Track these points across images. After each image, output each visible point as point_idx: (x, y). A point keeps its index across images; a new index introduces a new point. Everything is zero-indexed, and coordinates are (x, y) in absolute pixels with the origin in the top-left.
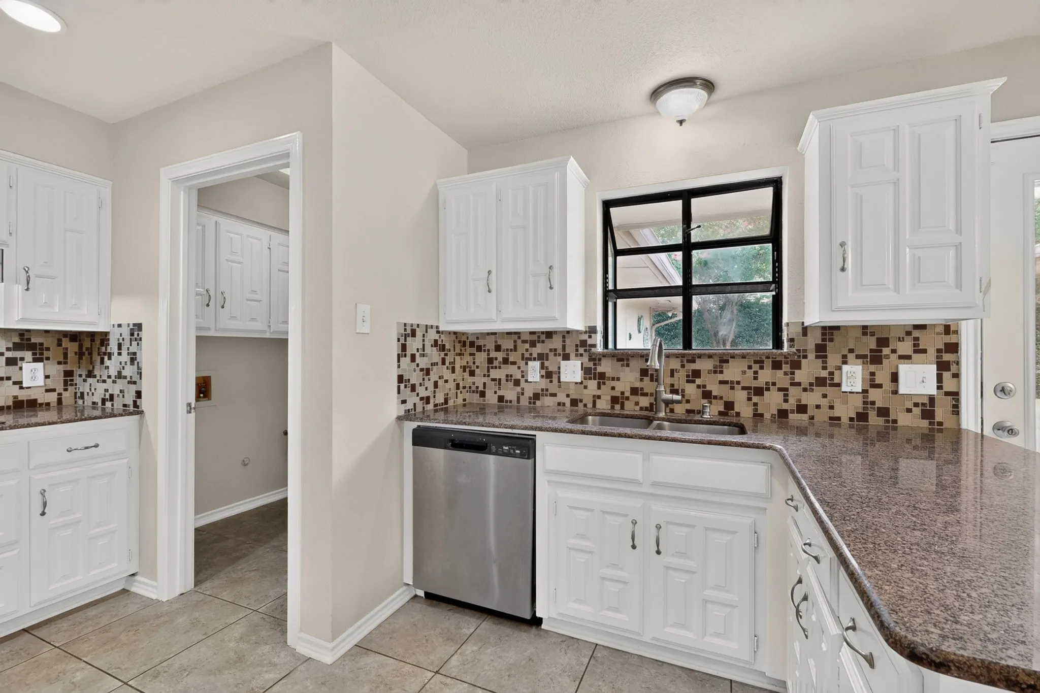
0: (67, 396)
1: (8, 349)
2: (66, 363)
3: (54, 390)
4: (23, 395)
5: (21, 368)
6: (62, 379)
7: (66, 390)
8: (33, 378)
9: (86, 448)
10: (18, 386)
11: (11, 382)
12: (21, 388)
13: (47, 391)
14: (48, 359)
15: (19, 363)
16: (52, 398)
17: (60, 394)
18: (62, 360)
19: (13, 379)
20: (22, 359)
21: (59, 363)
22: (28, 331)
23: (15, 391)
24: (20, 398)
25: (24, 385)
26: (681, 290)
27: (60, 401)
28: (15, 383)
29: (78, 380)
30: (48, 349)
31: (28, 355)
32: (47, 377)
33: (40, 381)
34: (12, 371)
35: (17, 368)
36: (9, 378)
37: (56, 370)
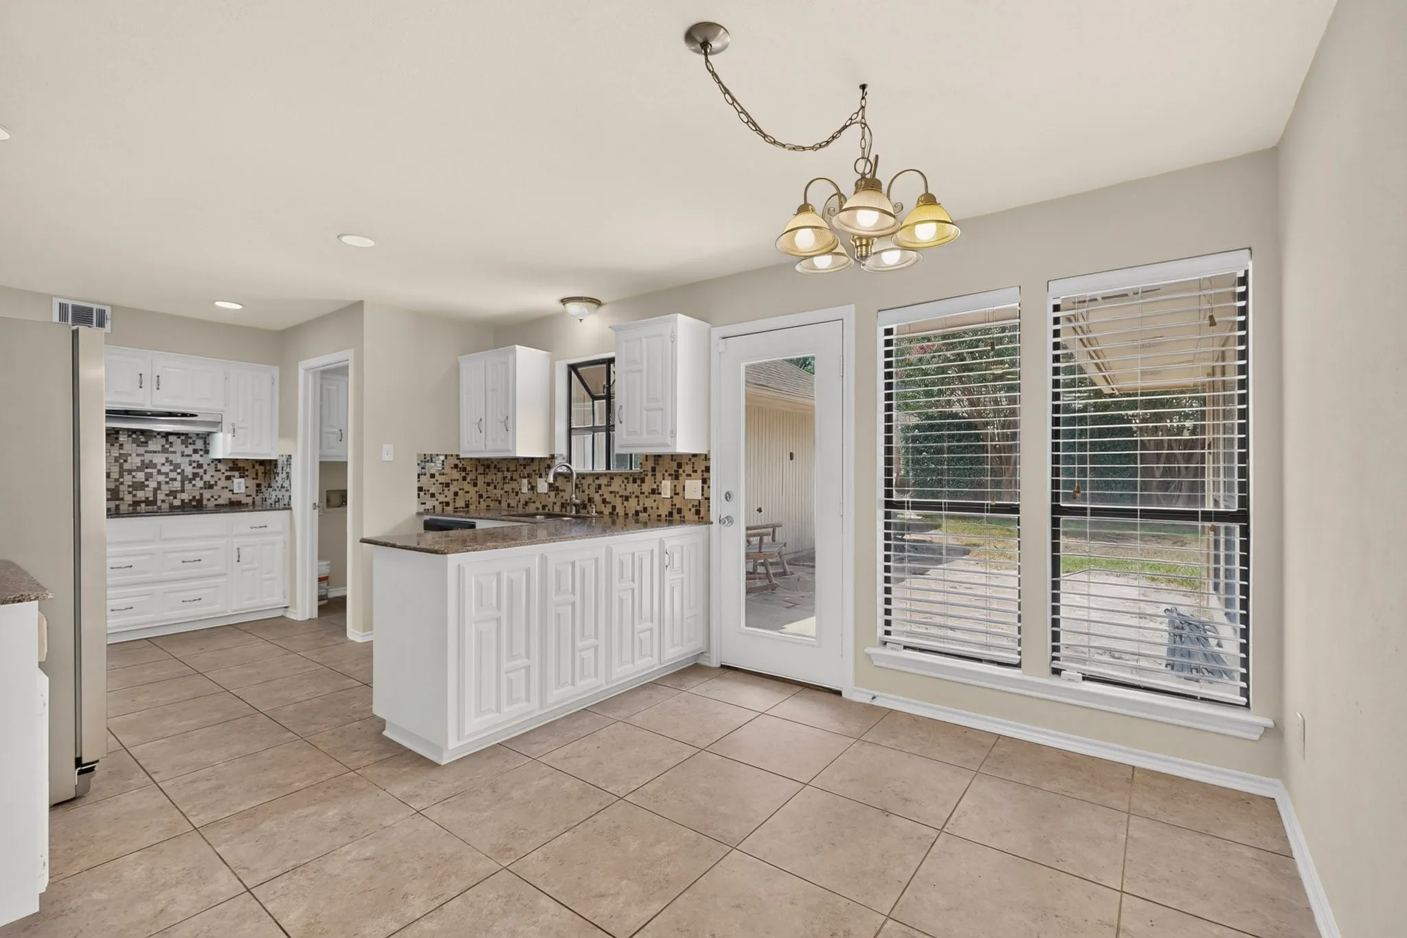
0: (258, 499)
1: (226, 470)
2: (257, 479)
3: (251, 496)
4: (234, 498)
5: (233, 482)
6: (255, 488)
7: (257, 496)
8: (239, 488)
9: (261, 527)
10: (231, 492)
11: (227, 490)
12: (233, 493)
13: (247, 496)
14: (247, 476)
15: (232, 478)
16: (249, 500)
17: (254, 498)
18: (255, 476)
19: (229, 488)
20: (234, 476)
21: (253, 479)
22: (237, 459)
23: (230, 495)
24: (232, 500)
25: (235, 492)
26: (605, 428)
27: (254, 502)
28: (230, 491)
29: (263, 489)
30: (247, 470)
31: (237, 474)
32: (247, 487)
33: (243, 490)
34: (228, 483)
35: (231, 481)
36: (227, 488)
37: (252, 483)
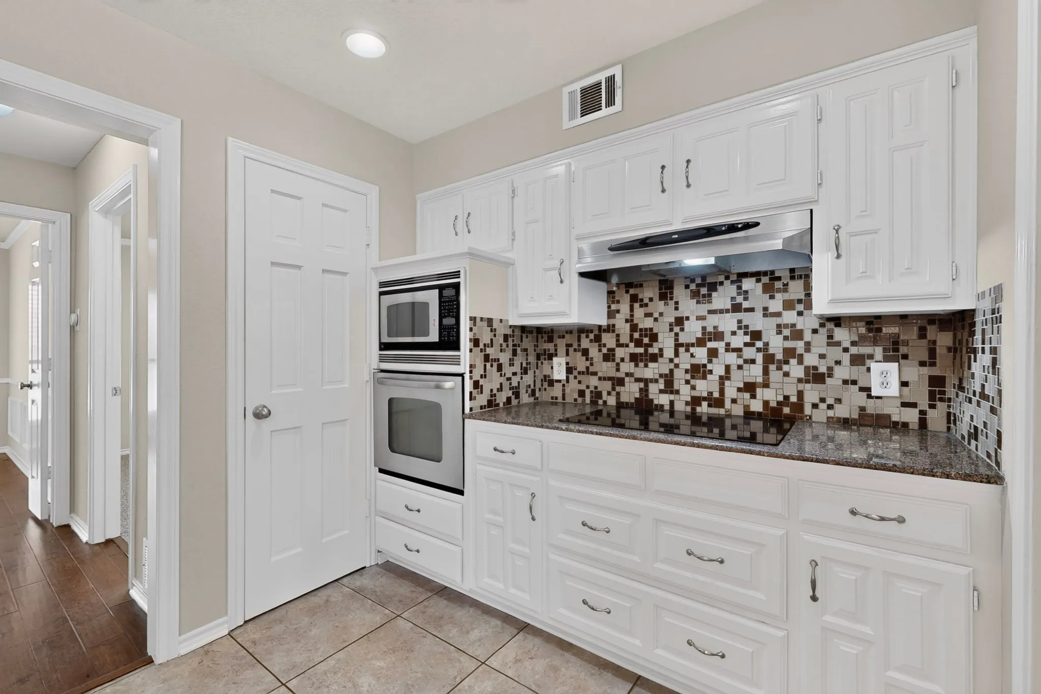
0: (936, 418)
1: (854, 343)
2: (933, 364)
3: (914, 405)
4: (872, 407)
5: (869, 370)
6: (925, 389)
7: (932, 407)
8: (884, 385)
10: (865, 394)
11: (857, 387)
12: (870, 396)
13: (904, 405)
14: (905, 357)
15: (868, 361)
16: (911, 416)
17: (922, 412)
18: (925, 358)
20: (871, 357)
21: (922, 364)
22: (878, 317)
23: (861, 399)
24: (869, 411)
25: (873, 394)
27: (923, 423)
28: (860, 389)
29: (951, 392)
30: (906, 343)
31: (878, 352)
32: (904, 384)
33: (894, 390)
34: (855, 372)
35: (865, 368)
36: (853, 382)
37: (917, 374)
